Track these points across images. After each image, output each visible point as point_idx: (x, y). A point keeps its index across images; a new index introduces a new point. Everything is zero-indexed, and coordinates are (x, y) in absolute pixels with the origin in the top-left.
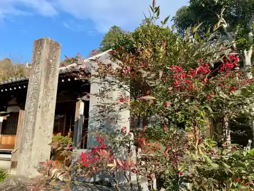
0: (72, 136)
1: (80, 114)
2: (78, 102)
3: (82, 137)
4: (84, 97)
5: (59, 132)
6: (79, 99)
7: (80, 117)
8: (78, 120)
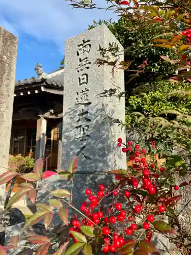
0: (33, 157)
1: (42, 132)
2: (40, 120)
3: (45, 158)
4: (46, 114)
5: (19, 153)
6: (40, 116)
7: (42, 136)
8: (40, 139)
